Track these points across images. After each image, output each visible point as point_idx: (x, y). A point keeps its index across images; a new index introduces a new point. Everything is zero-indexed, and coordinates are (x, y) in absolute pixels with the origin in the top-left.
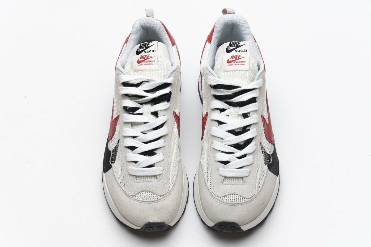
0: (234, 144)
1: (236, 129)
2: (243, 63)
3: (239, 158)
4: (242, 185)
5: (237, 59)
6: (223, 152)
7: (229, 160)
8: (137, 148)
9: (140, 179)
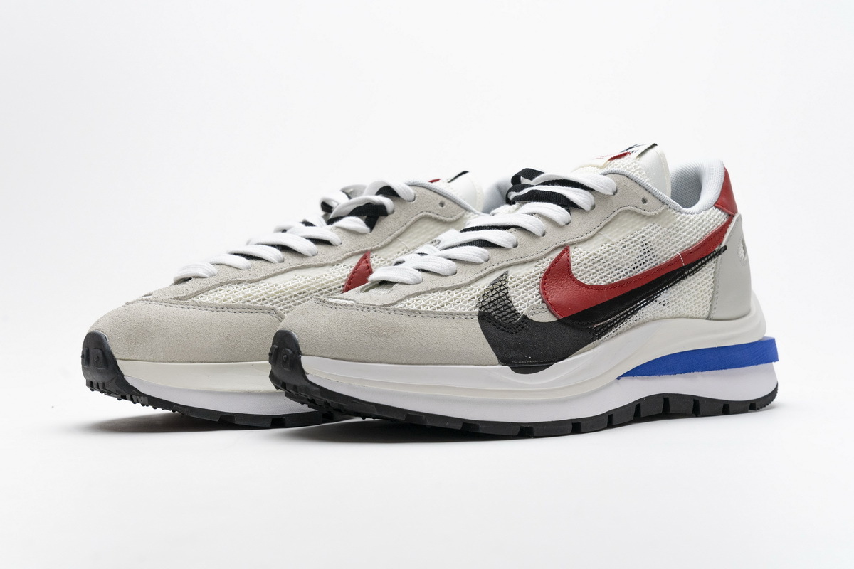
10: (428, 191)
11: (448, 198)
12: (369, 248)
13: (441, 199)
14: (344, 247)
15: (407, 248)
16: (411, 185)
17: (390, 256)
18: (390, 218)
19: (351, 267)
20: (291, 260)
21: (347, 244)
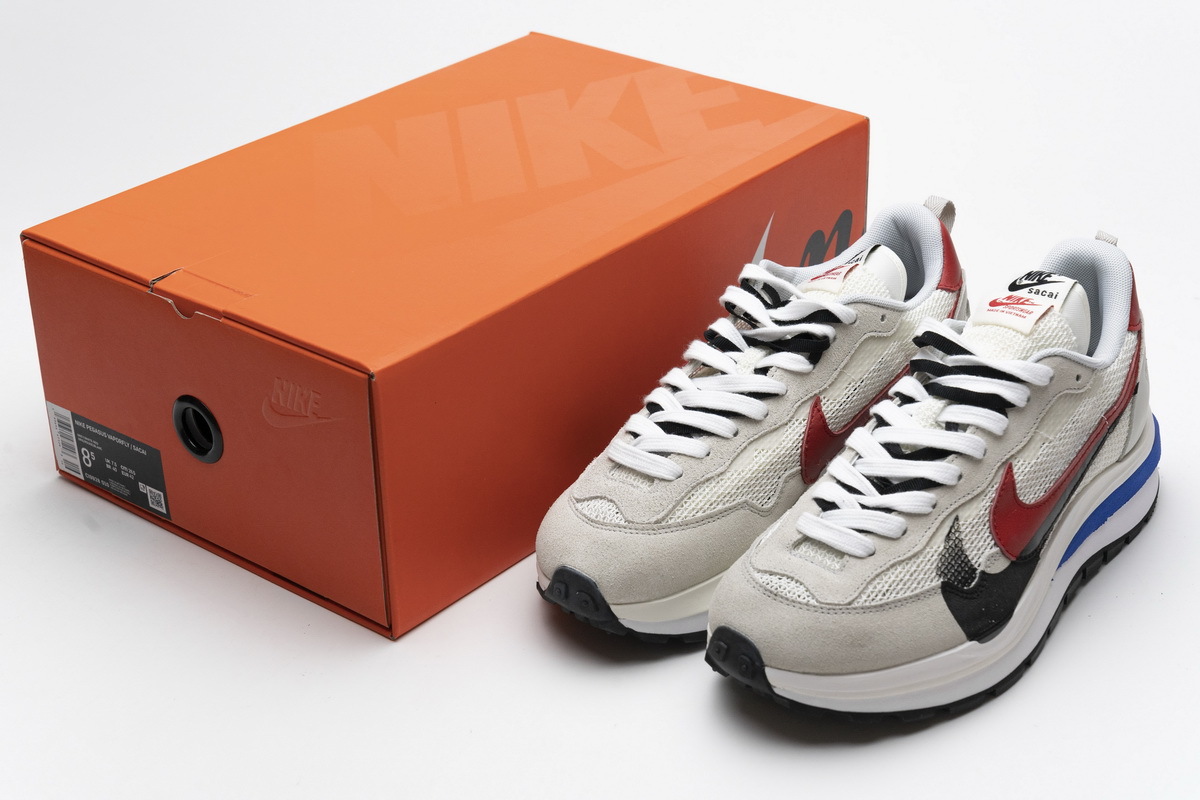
0: (877, 478)
1: (904, 445)
2: (1025, 314)
3: (864, 507)
4: (834, 571)
5: (1017, 304)
6: (839, 482)
7: (837, 503)
8: (663, 410)
9: (634, 480)
10: (869, 307)
11: (887, 308)
12: (817, 391)
13: (882, 312)
14: (792, 395)
15: (853, 380)
16: (848, 304)
17: (839, 396)
18: (834, 347)
19: (804, 420)
20: (747, 431)
21: (796, 392)
